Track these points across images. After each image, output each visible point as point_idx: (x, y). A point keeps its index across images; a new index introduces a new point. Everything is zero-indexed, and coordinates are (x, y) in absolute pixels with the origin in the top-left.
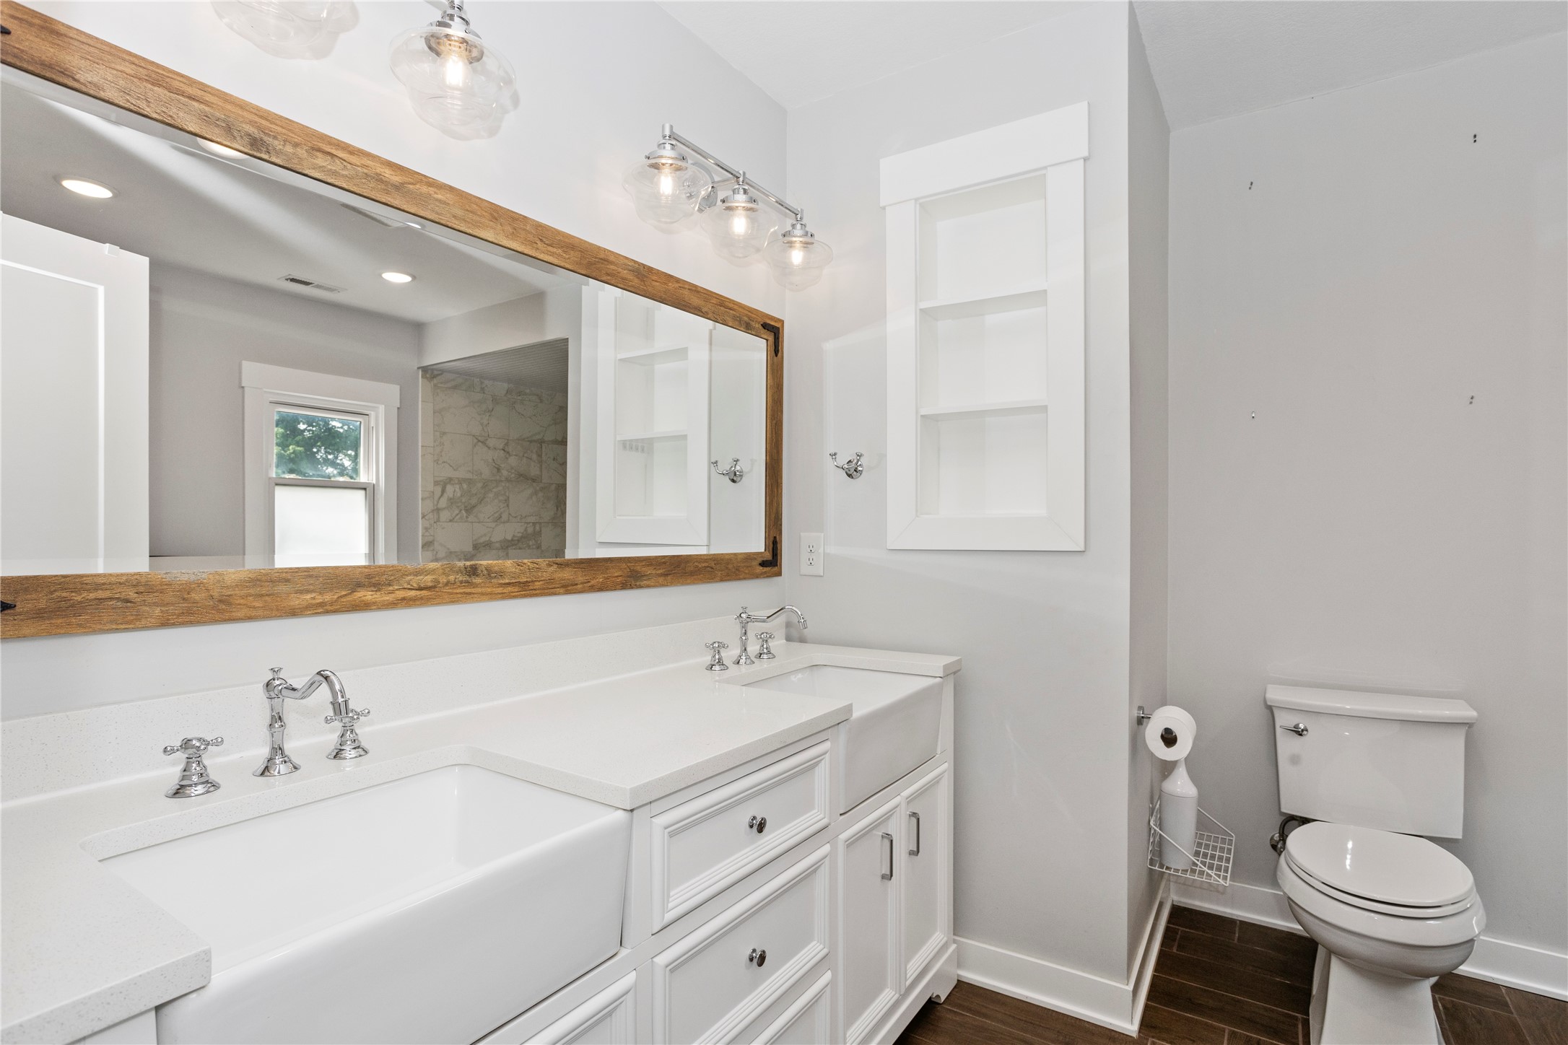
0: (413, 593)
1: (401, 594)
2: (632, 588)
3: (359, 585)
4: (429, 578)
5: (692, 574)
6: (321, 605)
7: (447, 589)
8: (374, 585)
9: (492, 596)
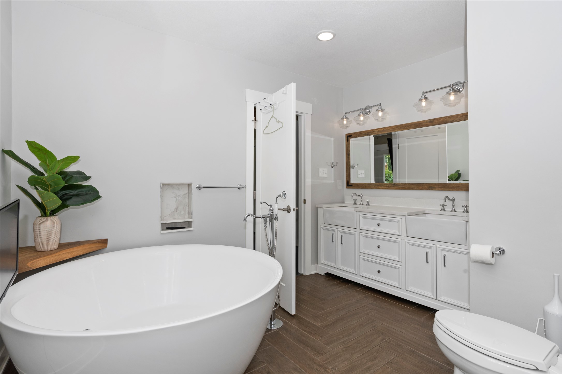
0: (385, 187)
1: (384, 187)
2: (430, 190)
3: (379, 186)
4: (388, 185)
5: (451, 188)
6: (375, 188)
7: (390, 187)
8: (380, 186)
9: (397, 189)
